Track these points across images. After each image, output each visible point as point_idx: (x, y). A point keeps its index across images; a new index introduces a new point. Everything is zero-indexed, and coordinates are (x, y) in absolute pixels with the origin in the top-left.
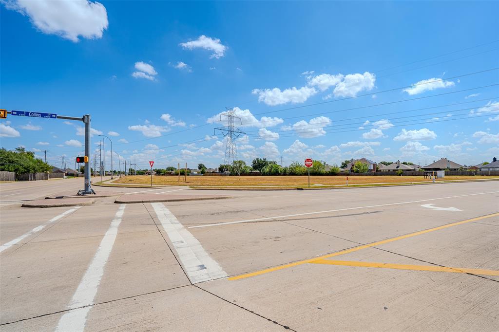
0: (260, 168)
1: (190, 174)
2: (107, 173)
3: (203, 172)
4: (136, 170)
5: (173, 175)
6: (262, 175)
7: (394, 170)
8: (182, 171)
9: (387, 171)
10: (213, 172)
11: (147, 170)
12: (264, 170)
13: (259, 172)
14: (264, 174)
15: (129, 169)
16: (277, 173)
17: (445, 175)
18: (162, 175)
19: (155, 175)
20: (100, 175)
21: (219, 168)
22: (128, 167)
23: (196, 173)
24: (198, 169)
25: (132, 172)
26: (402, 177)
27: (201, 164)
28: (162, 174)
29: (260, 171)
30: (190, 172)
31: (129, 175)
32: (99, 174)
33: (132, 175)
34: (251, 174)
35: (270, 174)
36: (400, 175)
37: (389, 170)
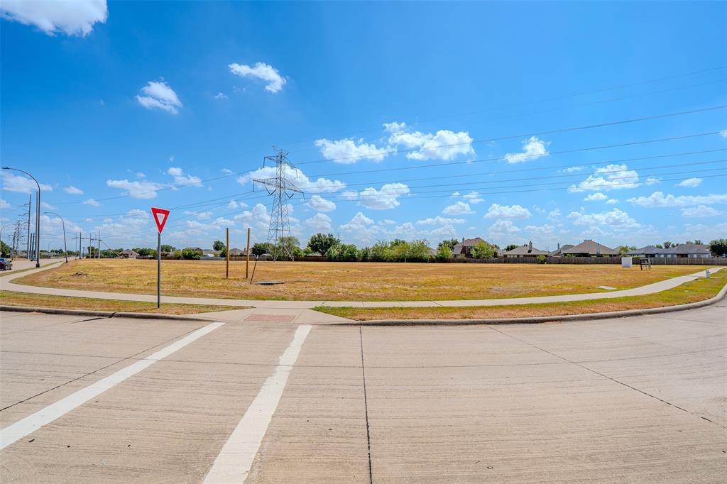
0: (322, 249)
1: (201, 257)
2: (43, 254)
3: (223, 255)
4: (101, 249)
5: (171, 258)
6: (328, 261)
7: (524, 255)
8: (187, 253)
9: (516, 256)
10: (241, 255)
11: (121, 250)
12: (330, 252)
13: (320, 255)
14: (330, 259)
15: (89, 248)
16: (351, 258)
17: (633, 264)
18: (150, 258)
19: (137, 258)
20: (26, 257)
21: (253, 248)
22: (86, 244)
23: (213, 255)
24: (213, 249)
25: (93, 254)
26: (546, 265)
27: (218, 242)
28: (149, 256)
29: (323, 253)
30: (201, 254)
31: (88, 257)
32: (26, 255)
33: (92, 257)
34: (307, 259)
35: (341, 258)
36: (542, 262)
37: (518, 256)
